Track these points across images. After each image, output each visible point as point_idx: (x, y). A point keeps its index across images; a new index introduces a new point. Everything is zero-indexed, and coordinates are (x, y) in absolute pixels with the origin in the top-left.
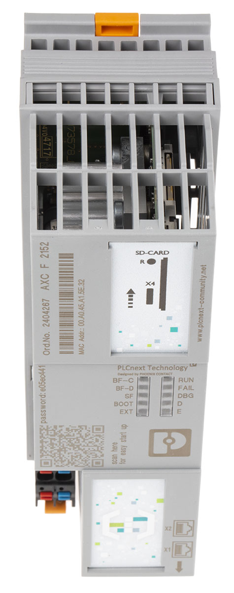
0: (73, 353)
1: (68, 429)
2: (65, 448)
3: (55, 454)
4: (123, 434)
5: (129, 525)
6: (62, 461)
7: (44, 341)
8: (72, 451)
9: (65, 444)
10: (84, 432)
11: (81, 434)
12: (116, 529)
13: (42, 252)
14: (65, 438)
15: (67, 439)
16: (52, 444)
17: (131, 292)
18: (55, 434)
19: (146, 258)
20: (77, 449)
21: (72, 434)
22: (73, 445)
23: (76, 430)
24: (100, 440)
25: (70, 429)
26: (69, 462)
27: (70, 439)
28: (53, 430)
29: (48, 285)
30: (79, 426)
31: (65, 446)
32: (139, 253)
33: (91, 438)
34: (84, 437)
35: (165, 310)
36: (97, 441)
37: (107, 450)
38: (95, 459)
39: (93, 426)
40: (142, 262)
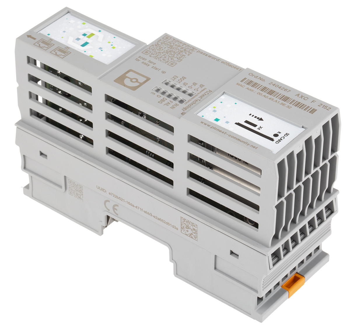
0: (241, 81)
1: (184, 56)
2: (171, 49)
3: (171, 44)
4: (158, 70)
5: (85, 39)
6: (162, 43)
7: (260, 78)
8: (166, 49)
9: (173, 50)
10: (176, 59)
11: (175, 58)
12: (88, 34)
13: (324, 106)
14: (178, 52)
15: (177, 52)
16: (179, 46)
17: (261, 119)
18: (185, 50)
19: (280, 136)
20: (165, 51)
21: (179, 55)
22: (170, 51)
23: (180, 58)
24: (163, 61)
25: (183, 57)
26: (158, 44)
27: (176, 53)
28: (189, 51)
29: (299, 96)
30: (181, 60)
31: (172, 49)
32: (287, 134)
33: (168, 59)
34: (171, 57)
35: (235, 124)
36: (164, 60)
37: (153, 60)
38: (151, 53)
39: (176, 64)
40: (279, 133)
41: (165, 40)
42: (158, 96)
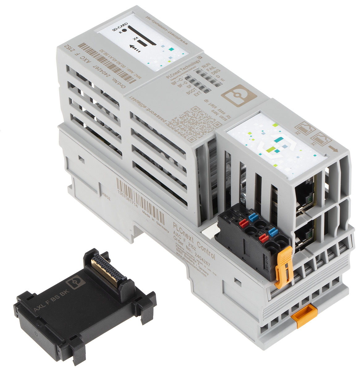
0: (136, 80)
1: (180, 118)
2: (191, 127)
3: (190, 133)
4: (211, 104)
5: (278, 146)
6: (199, 134)
7: (116, 82)
8: (197, 127)
9: (189, 125)
10: (190, 114)
11: (190, 116)
12: (273, 152)
13: (69, 49)
14: (185, 122)
15: (186, 122)
16: (182, 129)
17: (131, 46)
18: (178, 124)
19: (121, 30)
20: (198, 124)
21: (185, 118)
22: (193, 124)
23: (185, 116)
24: (204, 113)
25: (182, 116)
26: (203, 133)
27: (188, 121)
28: (174, 122)
29: (88, 60)
30: (185, 113)
31: (190, 126)
32: (114, 30)
33: (197, 115)
34: (194, 117)
35: (156, 45)
36: (202, 115)
37: (213, 116)
38: (212, 124)
39: (191, 109)
40: (120, 32)
41: (195, 137)
42: (219, 77)
